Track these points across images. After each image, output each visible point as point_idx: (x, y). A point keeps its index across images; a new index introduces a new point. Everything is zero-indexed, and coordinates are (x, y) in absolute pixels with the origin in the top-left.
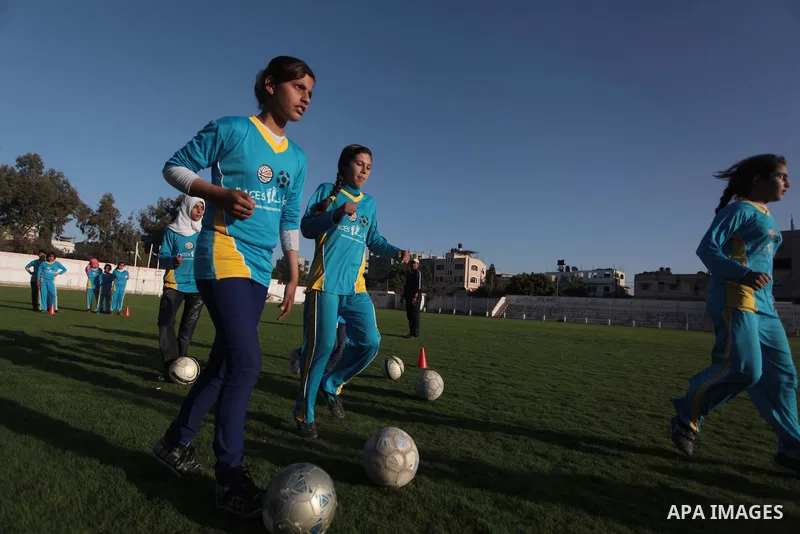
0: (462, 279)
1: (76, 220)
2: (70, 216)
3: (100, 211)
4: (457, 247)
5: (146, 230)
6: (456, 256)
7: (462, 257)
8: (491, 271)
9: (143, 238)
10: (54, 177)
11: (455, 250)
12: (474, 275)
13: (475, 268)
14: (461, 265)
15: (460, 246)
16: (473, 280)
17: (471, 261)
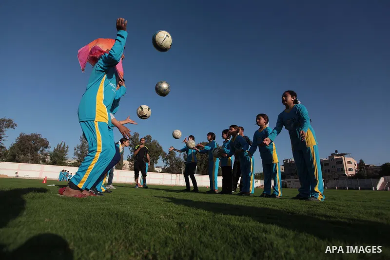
0: (343, 170)
1: (161, 158)
2: (160, 157)
3: (169, 153)
4: (335, 152)
5: (186, 160)
6: (335, 158)
7: (340, 157)
8: (361, 165)
9: (185, 163)
10: (155, 142)
11: (334, 154)
12: (350, 166)
13: (350, 163)
14: (340, 162)
15: (336, 151)
16: (350, 170)
17: (346, 159)
